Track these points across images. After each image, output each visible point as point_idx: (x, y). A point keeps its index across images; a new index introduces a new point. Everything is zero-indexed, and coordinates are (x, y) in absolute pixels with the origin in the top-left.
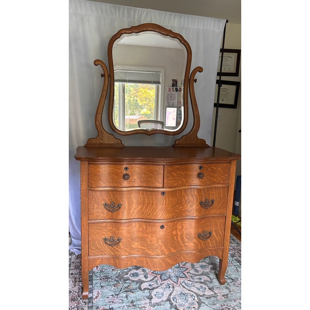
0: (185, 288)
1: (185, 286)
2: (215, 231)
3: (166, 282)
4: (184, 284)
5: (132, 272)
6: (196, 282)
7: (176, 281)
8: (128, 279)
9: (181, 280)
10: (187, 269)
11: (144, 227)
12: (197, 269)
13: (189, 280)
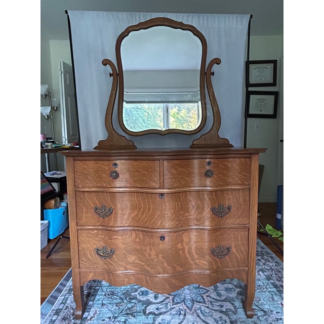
0: (200, 318)
1: (201, 315)
2: (235, 247)
3: (177, 307)
4: (199, 312)
5: (143, 289)
6: (215, 310)
7: (190, 306)
8: (135, 298)
9: (197, 306)
10: (208, 291)
11: (142, 238)
12: (220, 292)
13: (207, 307)
